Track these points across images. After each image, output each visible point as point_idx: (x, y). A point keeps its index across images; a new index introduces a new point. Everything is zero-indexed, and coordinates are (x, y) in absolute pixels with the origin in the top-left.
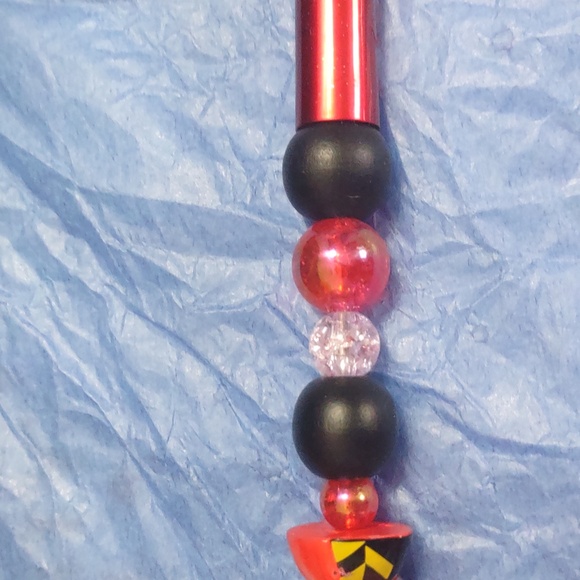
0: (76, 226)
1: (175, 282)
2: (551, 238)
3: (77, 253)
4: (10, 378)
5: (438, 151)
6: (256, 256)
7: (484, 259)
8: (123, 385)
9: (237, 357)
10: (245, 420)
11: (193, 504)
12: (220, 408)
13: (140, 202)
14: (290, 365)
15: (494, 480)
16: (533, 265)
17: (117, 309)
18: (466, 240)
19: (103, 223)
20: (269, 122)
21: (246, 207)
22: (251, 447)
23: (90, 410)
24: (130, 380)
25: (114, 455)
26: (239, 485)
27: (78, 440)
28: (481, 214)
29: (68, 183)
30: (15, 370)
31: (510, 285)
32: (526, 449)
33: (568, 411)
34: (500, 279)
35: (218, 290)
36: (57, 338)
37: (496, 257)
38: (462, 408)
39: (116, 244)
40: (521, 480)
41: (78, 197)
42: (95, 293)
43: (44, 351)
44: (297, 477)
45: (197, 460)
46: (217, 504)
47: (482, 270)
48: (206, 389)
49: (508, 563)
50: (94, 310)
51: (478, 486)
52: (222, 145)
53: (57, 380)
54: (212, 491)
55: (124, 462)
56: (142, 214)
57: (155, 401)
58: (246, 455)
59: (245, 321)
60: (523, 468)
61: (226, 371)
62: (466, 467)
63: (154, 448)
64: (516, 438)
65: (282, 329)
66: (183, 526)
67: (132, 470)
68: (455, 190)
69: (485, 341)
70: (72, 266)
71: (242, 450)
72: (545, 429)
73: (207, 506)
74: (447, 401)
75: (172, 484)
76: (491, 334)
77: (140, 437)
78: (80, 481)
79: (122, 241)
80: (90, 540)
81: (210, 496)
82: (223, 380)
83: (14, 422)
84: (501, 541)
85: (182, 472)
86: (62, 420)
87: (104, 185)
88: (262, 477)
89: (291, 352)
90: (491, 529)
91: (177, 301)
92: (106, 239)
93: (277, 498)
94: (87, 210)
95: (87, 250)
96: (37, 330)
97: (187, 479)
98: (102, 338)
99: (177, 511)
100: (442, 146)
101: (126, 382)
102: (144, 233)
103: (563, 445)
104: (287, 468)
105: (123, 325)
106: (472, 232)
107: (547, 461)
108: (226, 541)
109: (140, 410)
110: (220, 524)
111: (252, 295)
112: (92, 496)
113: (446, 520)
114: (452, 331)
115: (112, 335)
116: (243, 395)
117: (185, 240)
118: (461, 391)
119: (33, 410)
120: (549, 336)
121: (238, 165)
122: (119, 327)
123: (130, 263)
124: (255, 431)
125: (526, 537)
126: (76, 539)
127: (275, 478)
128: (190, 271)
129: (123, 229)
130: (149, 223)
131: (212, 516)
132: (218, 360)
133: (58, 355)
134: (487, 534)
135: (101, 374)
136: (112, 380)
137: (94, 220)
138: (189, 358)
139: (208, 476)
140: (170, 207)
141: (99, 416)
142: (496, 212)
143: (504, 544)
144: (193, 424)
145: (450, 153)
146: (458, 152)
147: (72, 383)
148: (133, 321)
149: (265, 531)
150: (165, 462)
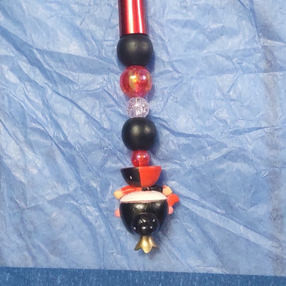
0: (34, 62)
1: (71, 82)
2: (198, 69)
3: (34, 72)
4: (9, 116)
5: (162, 40)
6: (100, 74)
7: (176, 75)
8: (51, 118)
9: (93, 108)
10: (95, 129)
11: (77, 158)
12: (87, 126)
13: (59, 54)
14: (111, 111)
15: (179, 146)
16: (192, 78)
17: (50, 92)
18: (171, 69)
19: (45, 61)
20: (104, 28)
21: (96, 57)
22: (97, 138)
23: (40, 127)
24: (54, 116)
25: (48, 142)
26: (93, 151)
27: (35, 137)
28: (176, 61)
29: (32, 47)
30: (11, 113)
31: (185, 84)
32: (189, 136)
33: (202, 123)
34: (182, 81)
35: (86, 85)
36: (27, 101)
37: (181, 75)
38: (169, 123)
39: (50, 69)
40: (187, 145)
41: (35, 51)
42: (41, 86)
43: (22, 106)
44: (113, 148)
45: (78, 143)
46: (85, 157)
47: (176, 79)
48: (82, 118)
49: (182, 172)
50: (40, 92)
51: (174, 148)
52: (88, 35)
53: (27, 117)
54: (84, 153)
55: (52, 145)
56: (59, 58)
57: (63, 123)
58: (96, 141)
59: (96, 95)
60: (188, 142)
61: (89, 112)
62: (170, 142)
63: (63, 139)
64: (186, 132)
65: (109, 98)
66: (73, 166)
67: (55, 147)
68: (168, 53)
69: (176, 102)
70: (32, 77)
71: (95, 139)
72: (195, 129)
73: (82, 158)
74: (164, 121)
75: (69, 151)
76: (179, 99)
77: (58, 136)
78: (35, 152)
79: (52, 68)
80: (40, 171)
81: (83, 155)
82: (88, 115)
83: (10, 132)
84: (180, 165)
85: (73, 147)
86: (29, 131)
87: (45, 47)
88: (101, 148)
89: (112, 106)
90: (177, 161)
91: (72, 89)
92: (46, 66)
93: (106, 155)
94: (39, 56)
95: (38, 71)
96: (19, 99)
97: (75, 149)
98: (44, 103)
99: (71, 161)
100: (164, 38)
101: (53, 117)
102: (60, 65)
103: (200, 134)
104: (110, 145)
105: (51, 97)
106: (173, 66)
107: (195, 139)
109: (58, 126)
110: (86, 164)
111: (99, 87)
112: (40, 157)
113: (163, 159)
114: (166, 99)
115: (47, 101)
116: (95, 120)
117: (75, 67)
118: (168, 118)
119: (18, 127)
120: (197, 100)
121: (94, 43)
122: (50, 98)
123: (55, 75)
124: (99, 133)
125: (188, 163)
126: (35, 171)
127: (106, 148)
128: (77, 78)
129: (52, 64)
130: (62, 61)
131: (84, 161)
132: (86, 109)
133: (27, 108)
134: (176, 163)
135: (43, 115)
136: (47, 116)
137: (41, 60)
138: (76, 109)
139: (82, 148)
140: (70, 56)
141: (43, 129)
142: (180, 60)
144: (77, 131)
145: (166, 41)
146: (169, 40)
147: (33, 118)
148: (55, 96)
149: (102, 166)
150: (67, 144)
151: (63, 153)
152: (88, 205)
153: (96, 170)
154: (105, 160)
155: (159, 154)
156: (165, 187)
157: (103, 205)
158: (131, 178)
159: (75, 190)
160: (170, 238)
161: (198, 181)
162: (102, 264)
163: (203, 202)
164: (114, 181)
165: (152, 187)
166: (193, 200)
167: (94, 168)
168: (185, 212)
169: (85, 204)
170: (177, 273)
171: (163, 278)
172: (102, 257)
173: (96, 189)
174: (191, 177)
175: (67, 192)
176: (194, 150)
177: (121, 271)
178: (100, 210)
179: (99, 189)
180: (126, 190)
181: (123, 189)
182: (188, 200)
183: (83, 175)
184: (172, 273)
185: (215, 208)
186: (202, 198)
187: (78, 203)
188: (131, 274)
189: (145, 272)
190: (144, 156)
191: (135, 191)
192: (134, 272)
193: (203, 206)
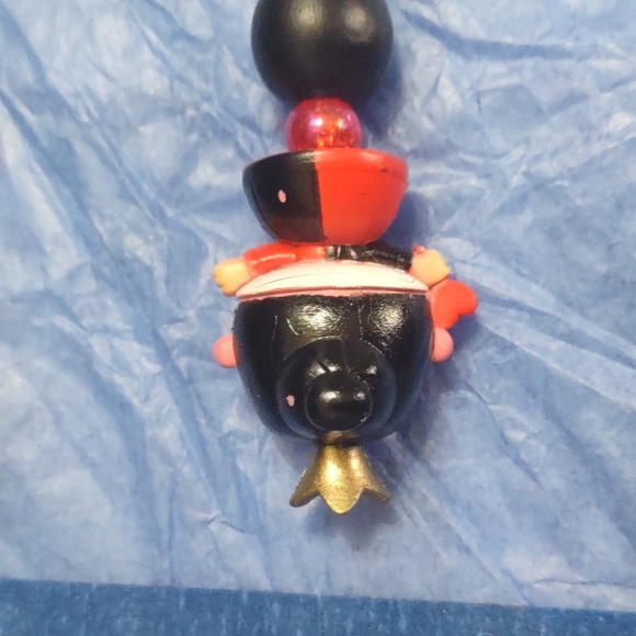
10: (154, 39)
11: (80, 148)
15: (478, 97)
22: (161, 72)
26: (144, 122)
38: (441, 8)
40: (512, 93)
44: (221, 111)
45: (90, 92)
46: (110, 144)
49: (490, 201)
51: (459, 104)
54: (108, 132)
58: (155, 84)
60: (513, 80)
63: (30, 79)
66: (67, 184)
71: (150, 76)
72: (546, 26)
73: (99, 150)
75: (53, 125)
77: (14, 67)
81: (104, 137)
84: (484, 173)
88: (173, 111)
90: (472, 159)
93: (194, 137)
97: (73, 114)
99: (59, 164)
104: (208, 99)
107: (545, 65)
108: (125, 196)
110: (114, 170)
124: (167, 53)
125: (515, 163)
127: (192, 112)
131: (105, 161)
134: (467, 166)
139: (101, 108)
143: (488, 176)
149: (176, 180)
150: (45, 98)
151: (28, 134)
152: (117, 334)
153: (152, 195)
154: (189, 159)
155: (399, 130)
156: (421, 253)
157: (174, 333)
158: (282, 197)
159: (72, 276)
160: (435, 465)
161: (553, 234)
162: (166, 565)
163: (575, 321)
164: (220, 241)
165: (370, 246)
166: (532, 311)
167: (146, 187)
168: (500, 360)
169: (106, 330)
170: (462, 609)
171: (403, 625)
172: (165, 537)
173: (148, 270)
174: (526, 217)
175: (39, 285)
176: (539, 112)
177: (237, 594)
178: (164, 352)
179: (160, 271)
180: (264, 259)
181: (253, 255)
182: (512, 312)
183: (101, 216)
184: (441, 608)
185: (622, 343)
186: (570, 304)
187: (81, 327)
188: (276, 607)
189: (332, 600)
190: (340, 124)
191: (298, 259)
192: (288, 600)
193: (573, 338)
